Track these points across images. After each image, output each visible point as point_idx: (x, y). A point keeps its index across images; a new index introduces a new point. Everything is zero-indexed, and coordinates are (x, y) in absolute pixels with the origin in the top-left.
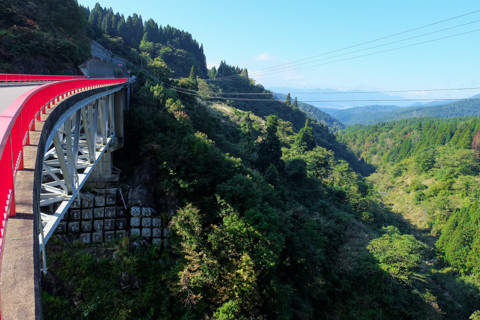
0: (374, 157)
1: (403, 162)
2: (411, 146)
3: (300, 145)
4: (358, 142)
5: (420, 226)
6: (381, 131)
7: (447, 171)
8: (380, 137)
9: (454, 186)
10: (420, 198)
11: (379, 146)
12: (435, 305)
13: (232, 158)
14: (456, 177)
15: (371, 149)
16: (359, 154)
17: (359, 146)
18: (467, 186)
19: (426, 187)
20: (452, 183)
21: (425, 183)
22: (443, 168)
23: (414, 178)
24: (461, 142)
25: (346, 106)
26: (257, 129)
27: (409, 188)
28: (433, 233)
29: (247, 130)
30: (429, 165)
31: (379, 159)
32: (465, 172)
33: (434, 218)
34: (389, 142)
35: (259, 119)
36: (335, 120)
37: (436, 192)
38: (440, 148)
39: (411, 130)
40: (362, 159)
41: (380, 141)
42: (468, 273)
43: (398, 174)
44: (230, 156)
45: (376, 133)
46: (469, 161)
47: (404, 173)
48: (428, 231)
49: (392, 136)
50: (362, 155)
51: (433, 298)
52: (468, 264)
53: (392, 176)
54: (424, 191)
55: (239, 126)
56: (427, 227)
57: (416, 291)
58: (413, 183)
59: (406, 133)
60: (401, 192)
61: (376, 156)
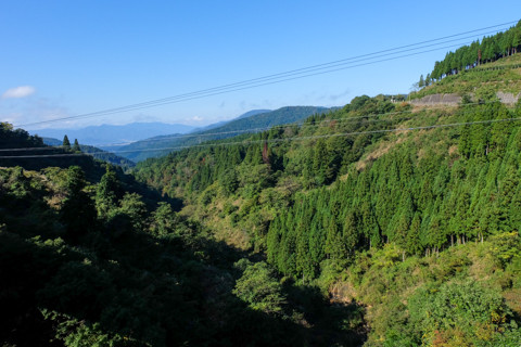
0: (177, 190)
1: (209, 188)
2: (210, 171)
3: (106, 195)
4: (156, 177)
5: (243, 248)
6: (176, 162)
7: (251, 188)
8: (177, 168)
9: (261, 201)
10: (236, 220)
11: (179, 177)
12: (304, 322)
13: (48, 242)
14: (260, 192)
15: (172, 182)
16: (161, 189)
17: (159, 181)
18: (271, 198)
19: (238, 208)
20: (257, 198)
21: (235, 204)
22: (246, 186)
23: (224, 202)
24: (255, 158)
25: (128, 142)
26: (39, 188)
27: (222, 213)
28: (257, 250)
29: (24, 193)
30: (235, 186)
31: (182, 191)
32: (265, 186)
33: (253, 236)
34: (187, 170)
35: (37, 175)
36: (121, 158)
37: (247, 210)
38: (239, 168)
39: (204, 155)
40: (166, 194)
41: (179, 171)
42: (300, 277)
43: (208, 201)
44: (43, 239)
45: (172, 165)
46: (266, 175)
47: (214, 199)
48: (252, 249)
49: (189, 165)
50: (165, 190)
51: (300, 316)
52: (298, 268)
53: (203, 205)
54: (237, 212)
55: (9, 189)
56: (250, 246)
57: (285, 317)
58: (225, 208)
59: (201, 159)
60: (216, 218)
61: (179, 188)
